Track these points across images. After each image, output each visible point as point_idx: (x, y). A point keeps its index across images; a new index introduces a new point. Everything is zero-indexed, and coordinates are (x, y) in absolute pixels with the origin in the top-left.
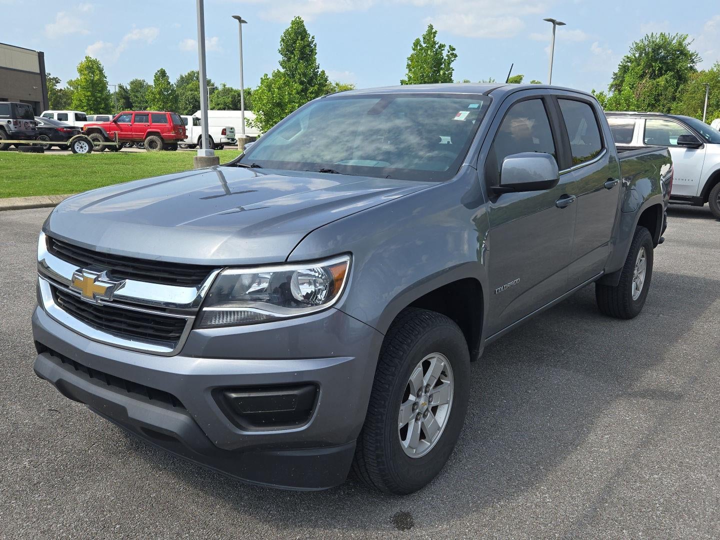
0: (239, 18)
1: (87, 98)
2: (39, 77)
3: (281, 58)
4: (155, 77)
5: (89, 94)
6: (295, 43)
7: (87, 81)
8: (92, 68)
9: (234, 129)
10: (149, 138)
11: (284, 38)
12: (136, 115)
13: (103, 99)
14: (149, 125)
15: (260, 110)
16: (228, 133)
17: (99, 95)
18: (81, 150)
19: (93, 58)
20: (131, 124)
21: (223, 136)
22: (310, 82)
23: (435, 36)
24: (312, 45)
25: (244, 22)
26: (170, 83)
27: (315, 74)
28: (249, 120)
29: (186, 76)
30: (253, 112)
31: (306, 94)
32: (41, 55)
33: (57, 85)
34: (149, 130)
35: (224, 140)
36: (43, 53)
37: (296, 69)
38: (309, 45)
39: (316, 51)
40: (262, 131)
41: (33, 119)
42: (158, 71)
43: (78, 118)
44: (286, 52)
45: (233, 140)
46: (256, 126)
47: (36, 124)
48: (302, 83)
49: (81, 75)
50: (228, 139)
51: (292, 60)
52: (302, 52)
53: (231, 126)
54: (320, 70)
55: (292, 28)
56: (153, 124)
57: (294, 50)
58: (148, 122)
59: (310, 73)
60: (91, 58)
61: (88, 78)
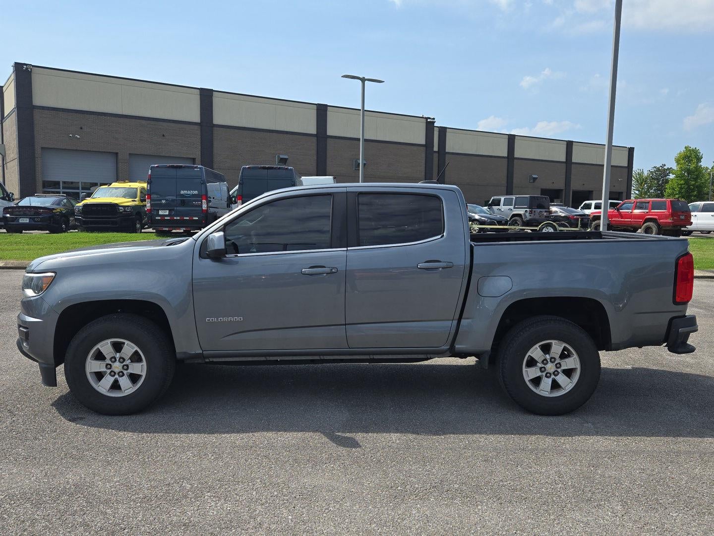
1: (679, 186)
2: (626, 170)
5: (682, 182)
7: (683, 170)
8: (690, 156)
10: (645, 224)
12: (638, 203)
13: (697, 187)
19: (693, 147)
32: (631, 151)
34: (647, 217)
36: (634, 148)
41: (549, 209)
47: (551, 212)
56: (652, 211)
58: (647, 209)
60: (690, 147)
61: (684, 167)
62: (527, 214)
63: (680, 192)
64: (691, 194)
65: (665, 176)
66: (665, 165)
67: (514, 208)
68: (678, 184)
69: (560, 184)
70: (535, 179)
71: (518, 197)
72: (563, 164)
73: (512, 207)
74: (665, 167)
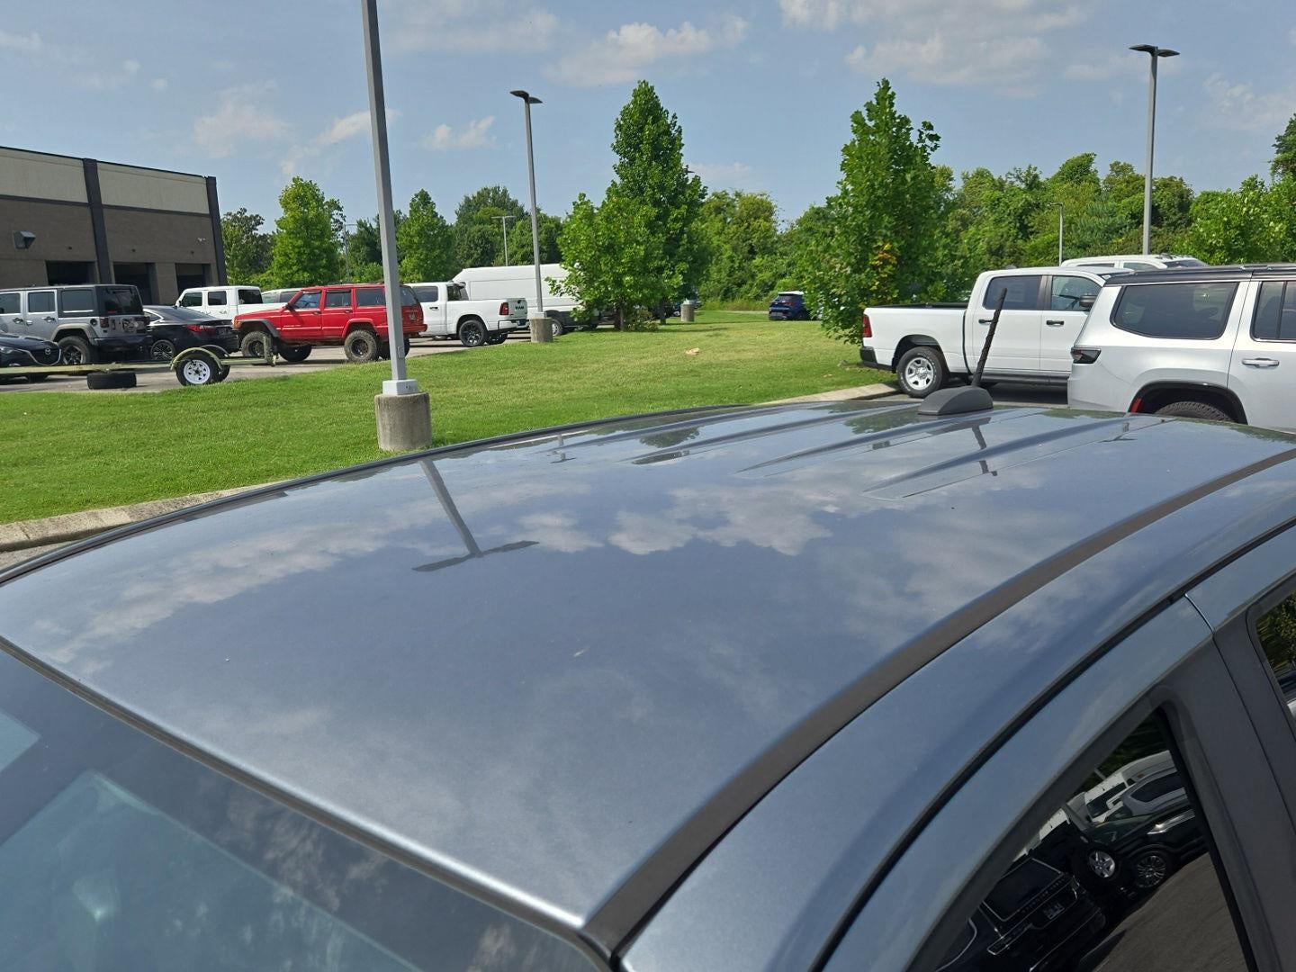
0: (524, 95)
1: (297, 250)
2: (208, 220)
3: (616, 159)
4: (411, 205)
5: (300, 242)
6: (641, 130)
7: (296, 220)
8: (305, 196)
9: (524, 301)
10: (351, 335)
11: (622, 122)
12: (328, 293)
13: (325, 251)
14: (351, 311)
15: (574, 262)
16: (511, 309)
17: (317, 243)
18: (197, 377)
19: (306, 180)
20: (318, 310)
21: (503, 317)
22: (673, 201)
23: (892, 105)
24: (673, 132)
25: (536, 101)
26: (436, 214)
27: (683, 184)
28: (554, 281)
29: (474, 198)
30: (563, 266)
31: (665, 224)
32: (211, 183)
33: (258, 227)
34: (351, 320)
35: (505, 324)
36: (214, 177)
37: (645, 178)
38: (667, 133)
39: (682, 142)
40: (580, 301)
41: (142, 313)
42: (417, 196)
43: (246, 297)
44: (627, 147)
45: (523, 321)
46: (569, 291)
47: (147, 320)
48: (657, 203)
49: (286, 211)
50: (513, 321)
51: (638, 162)
52: (655, 146)
53: (519, 297)
54: (690, 177)
55: (634, 102)
56: (360, 308)
57: (641, 142)
58: (350, 305)
59: (672, 183)
60: (302, 180)
61: (298, 215)
62: (98, 328)
63: (299, 262)
64: (318, 263)
65: (250, 230)
66: (245, 211)
67: (61, 315)
68: (294, 247)
69: (85, 252)
70: (28, 241)
71: (63, 291)
72: (82, 208)
73: (54, 314)
74: (246, 214)
